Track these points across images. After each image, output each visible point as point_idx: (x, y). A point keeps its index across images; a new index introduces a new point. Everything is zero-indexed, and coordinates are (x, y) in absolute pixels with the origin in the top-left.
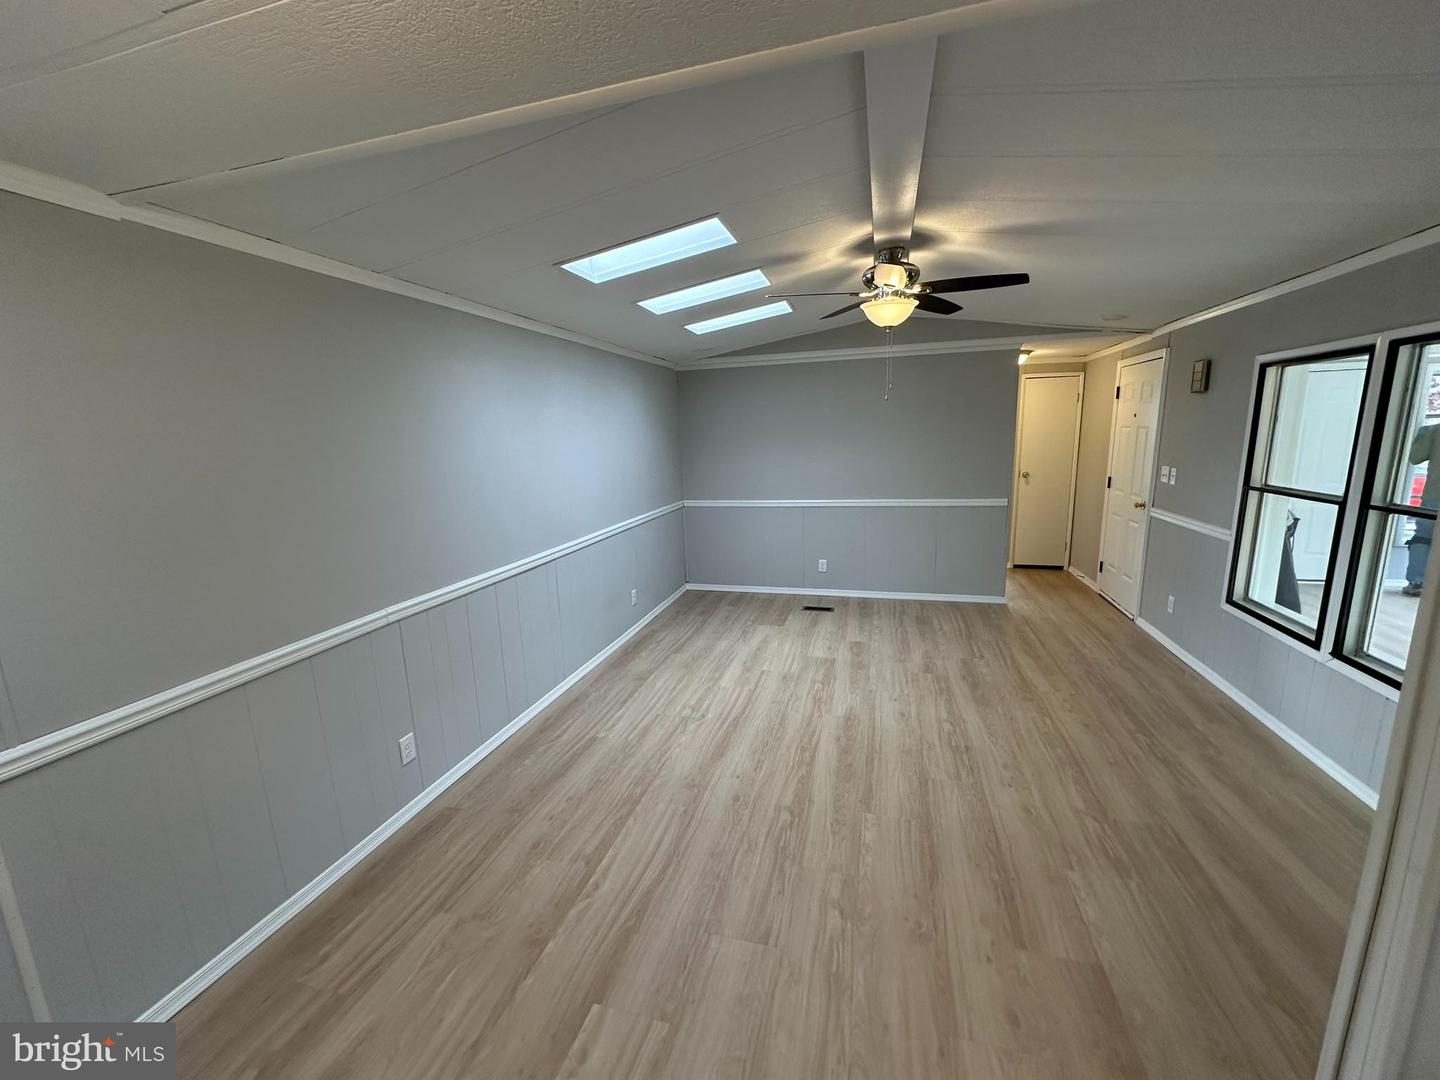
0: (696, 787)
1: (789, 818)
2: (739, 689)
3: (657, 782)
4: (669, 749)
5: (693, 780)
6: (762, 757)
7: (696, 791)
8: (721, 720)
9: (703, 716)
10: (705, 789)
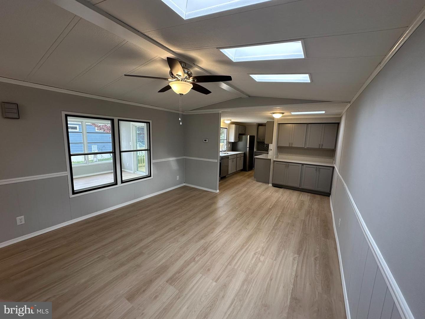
0: (257, 229)
1: (237, 218)
2: (236, 267)
3: (269, 232)
4: (267, 242)
5: (259, 231)
6: (238, 232)
7: (258, 228)
8: (248, 250)
9: (255, 254)
10: (255, 228)
